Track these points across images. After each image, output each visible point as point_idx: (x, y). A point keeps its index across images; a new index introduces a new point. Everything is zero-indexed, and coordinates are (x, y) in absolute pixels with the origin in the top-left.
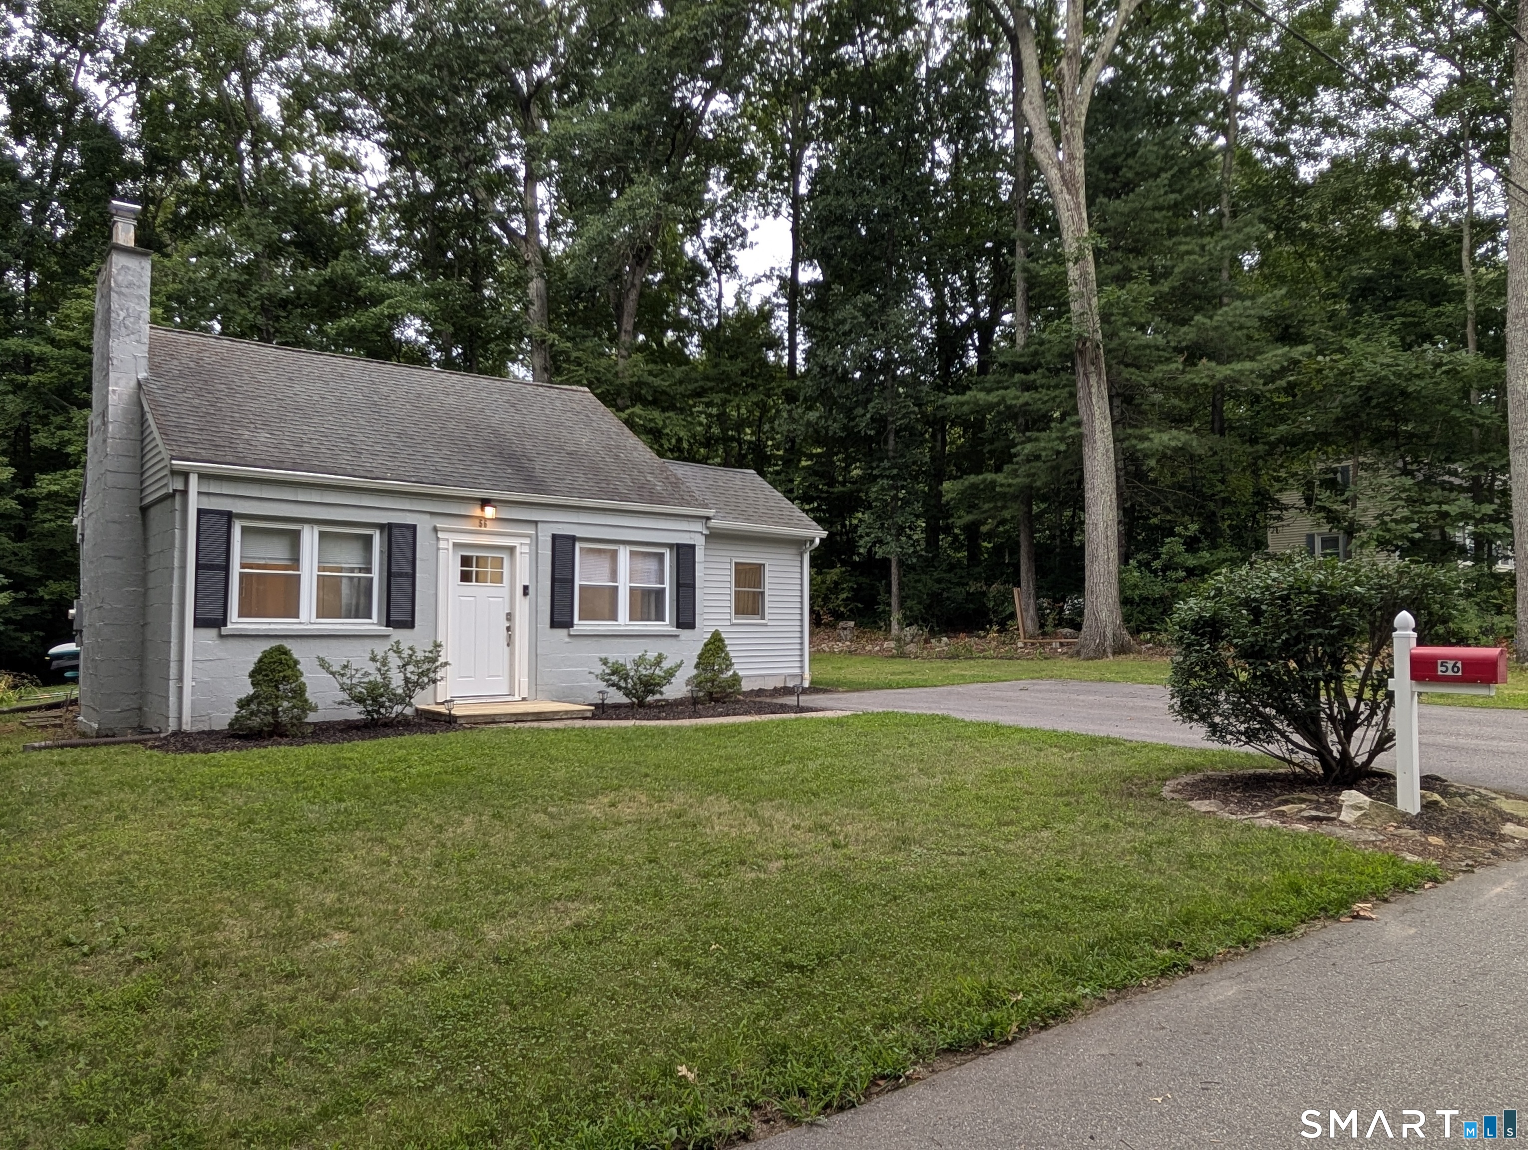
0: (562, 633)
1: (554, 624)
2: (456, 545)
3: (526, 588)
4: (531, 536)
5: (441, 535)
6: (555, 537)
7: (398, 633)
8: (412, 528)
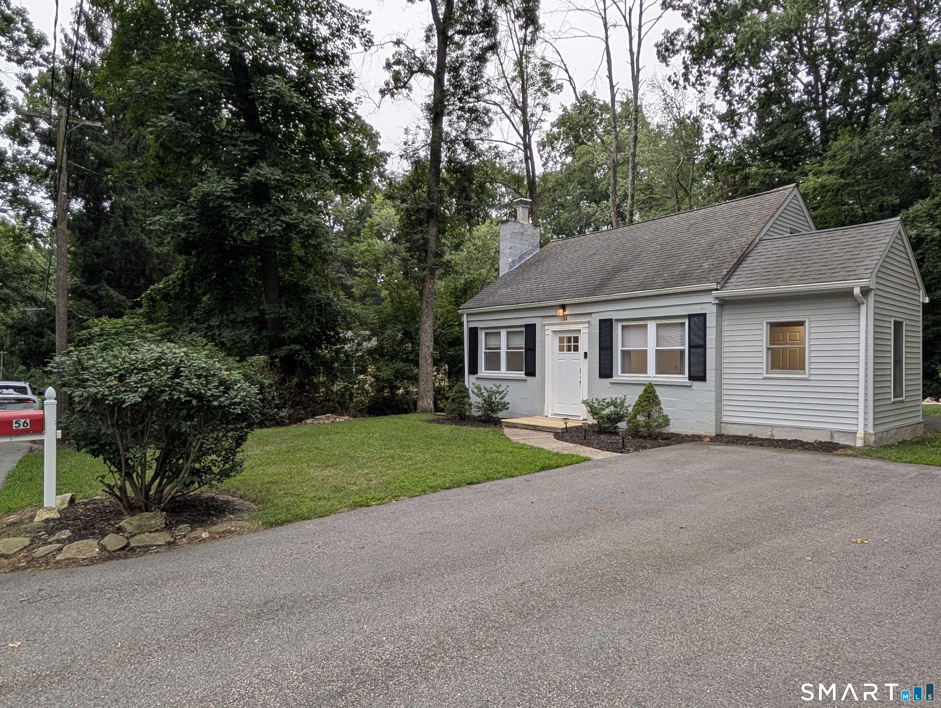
0: (606, 381)
1: (601, 376)
2: (554, 332)
3: (586, 354)
4: (589, 322)
5: (546, 327)
6: (601, 321)
7: (530, 379)
8: (534, 325)
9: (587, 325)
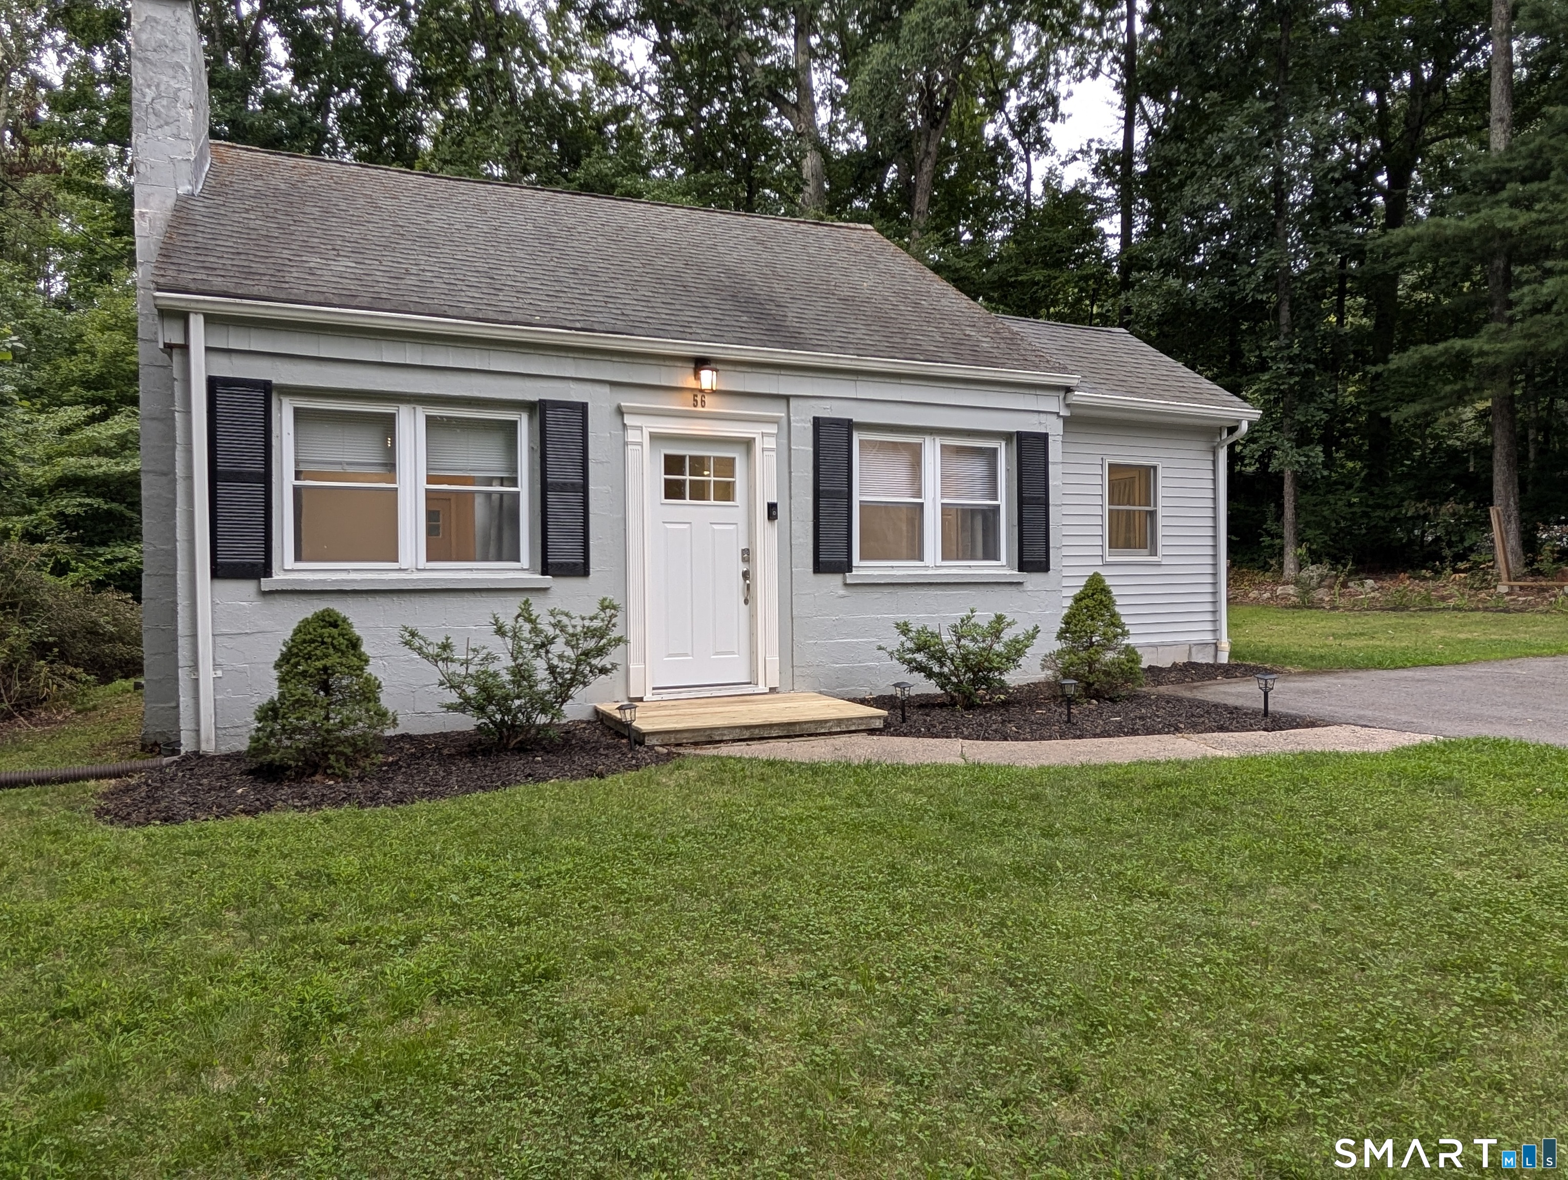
0: (834, 581)
1: (819, 567)
2: (654, 437)
3: (772, 508)
4: (778, 420)
5: (631, 420)
6: (819, 423)
7: (560, 585)
8: (581, 407)
9: (773, 429)
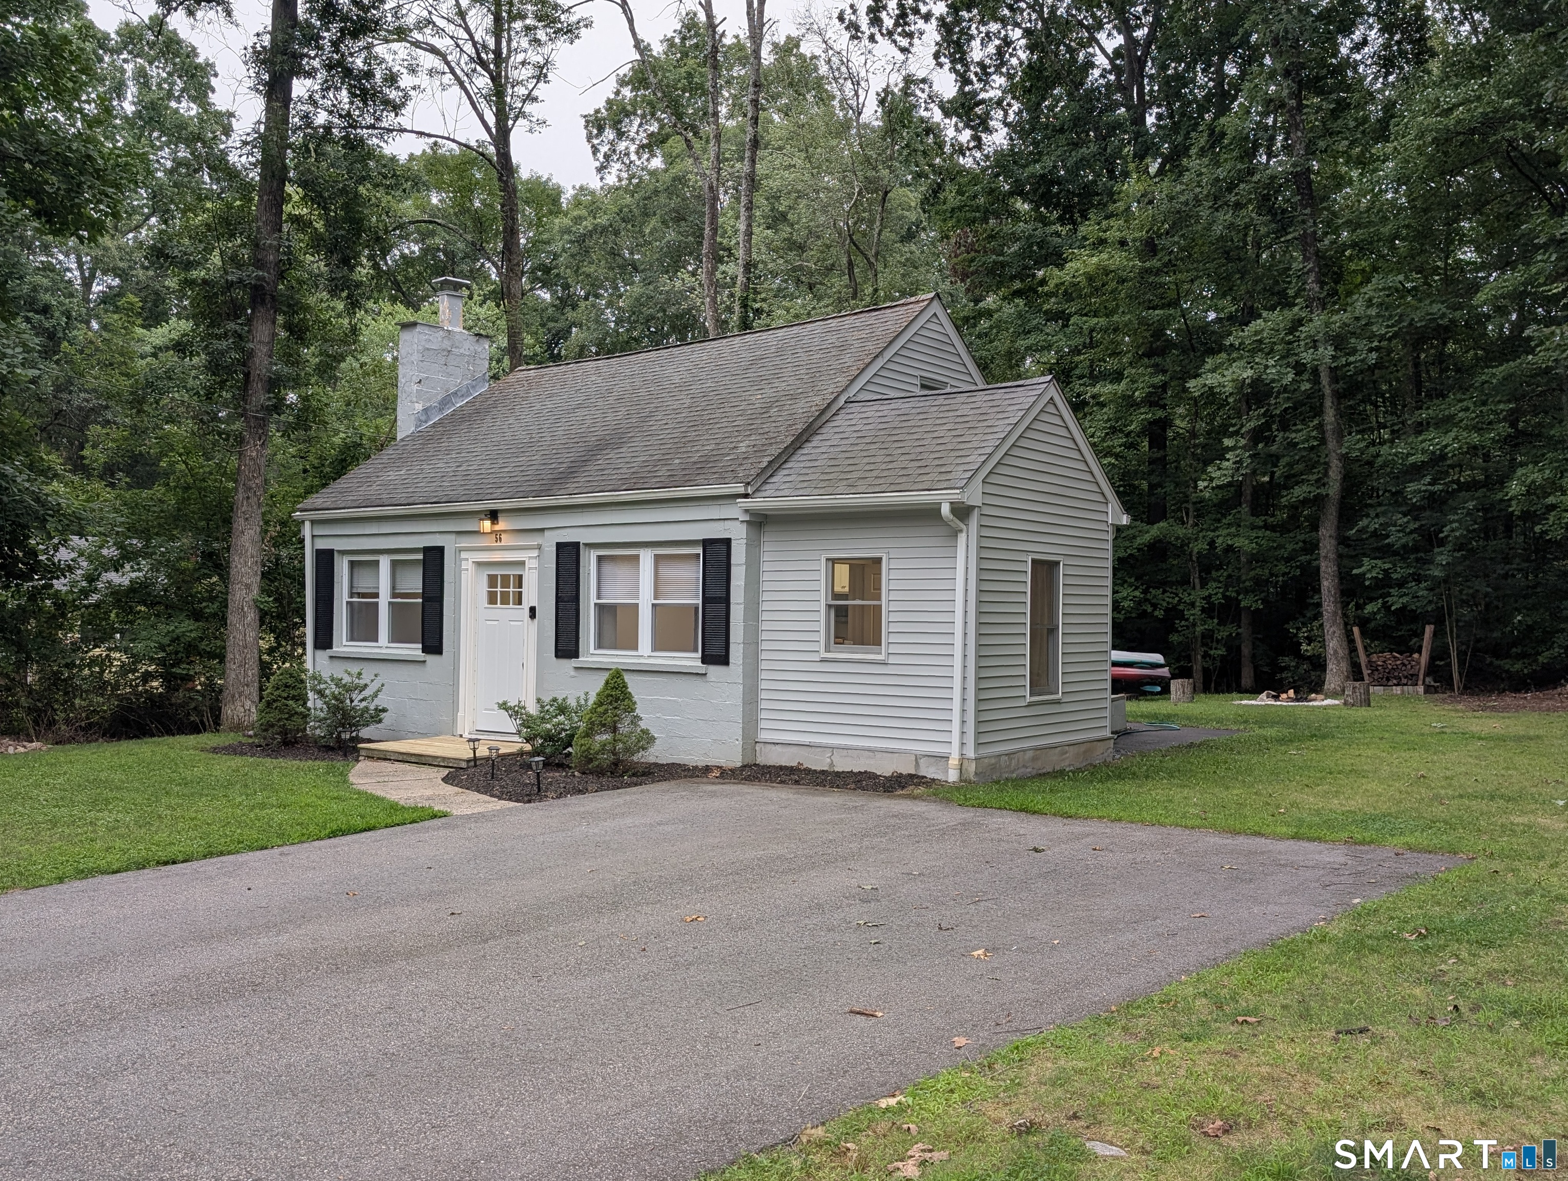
0: (568, 665)
1: (558, 654)
2: (479, 564)
3: (533, 610)
4: (539, 547)
5: (464, 555)
6: (560, 546)
7: (431, 659)
8: (440, 550)
9: (535, 553)
